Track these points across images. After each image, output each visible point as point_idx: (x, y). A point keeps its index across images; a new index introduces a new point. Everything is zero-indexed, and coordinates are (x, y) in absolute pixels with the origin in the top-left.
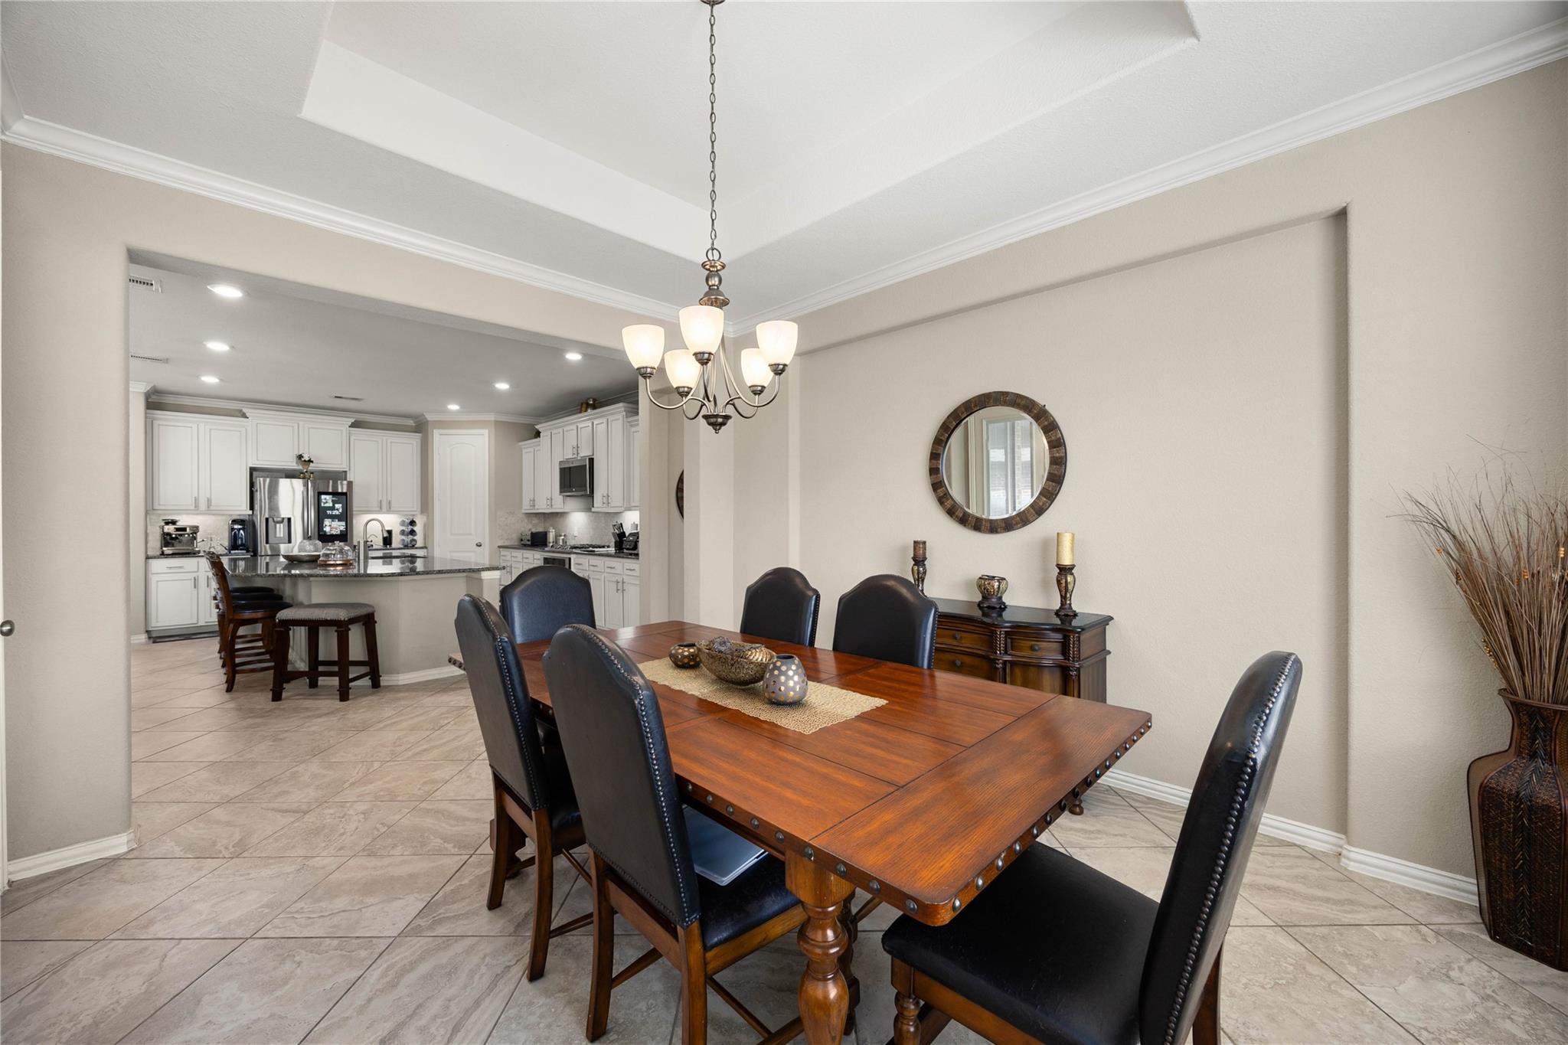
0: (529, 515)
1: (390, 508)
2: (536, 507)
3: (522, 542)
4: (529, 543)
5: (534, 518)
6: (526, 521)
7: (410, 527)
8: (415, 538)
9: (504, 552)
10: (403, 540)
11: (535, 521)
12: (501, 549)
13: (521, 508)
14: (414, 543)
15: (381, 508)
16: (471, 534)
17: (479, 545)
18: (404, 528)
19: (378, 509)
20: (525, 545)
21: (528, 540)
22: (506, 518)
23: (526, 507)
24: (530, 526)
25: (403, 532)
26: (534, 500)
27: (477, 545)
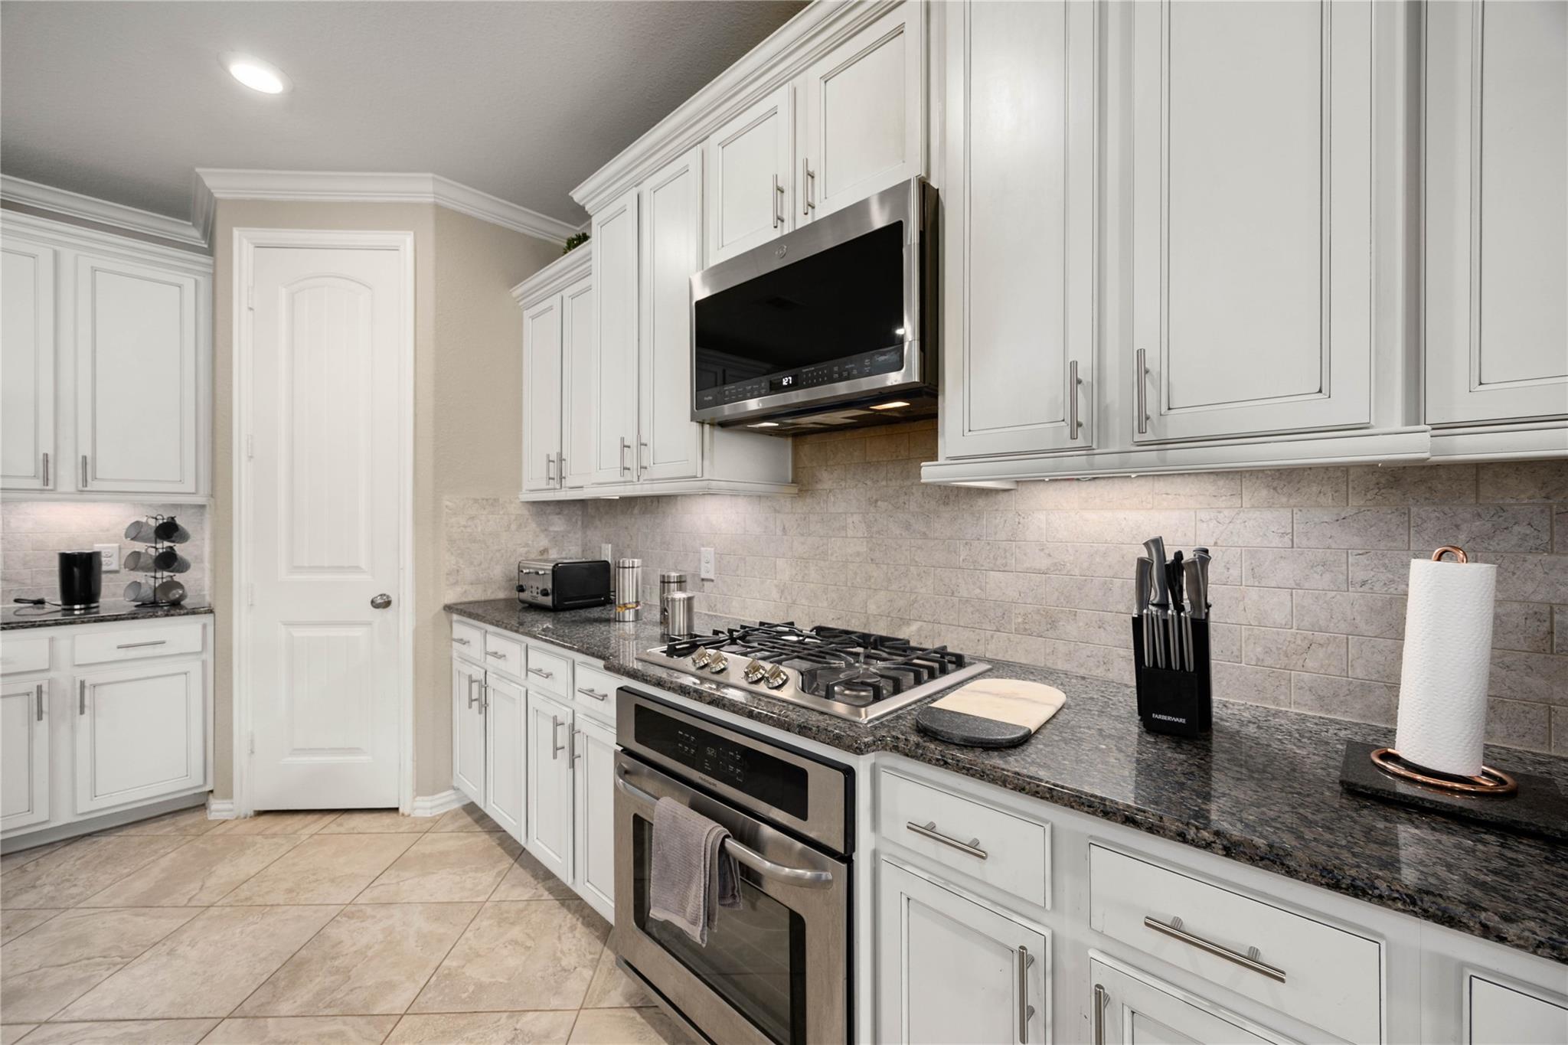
0: (542, 508)
1: (85, 482)
2: (567, 483)
3: (523, 596)
4: (548, 601)
5: (555, 519)
6: (533, 525)
7: (163, 545)
8: (178, 577)
9: (464, 629)
10: (137, 585)
11: (558, 525)
12: (455, 617)
13: (518, 486)
14: (175, 594)
15: (46, 481)
16: (357, 569)
17: (383, 603)
18: (140, 547)
19: (38, 484)
20: (533, 607)
21: (545, 593)
22: (472, 518)
23: (535, 483)
24: (543, 542)
25: (135, 561)
26: (561, 460)
27: (374, 604)
